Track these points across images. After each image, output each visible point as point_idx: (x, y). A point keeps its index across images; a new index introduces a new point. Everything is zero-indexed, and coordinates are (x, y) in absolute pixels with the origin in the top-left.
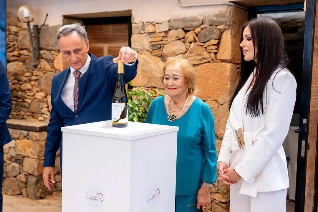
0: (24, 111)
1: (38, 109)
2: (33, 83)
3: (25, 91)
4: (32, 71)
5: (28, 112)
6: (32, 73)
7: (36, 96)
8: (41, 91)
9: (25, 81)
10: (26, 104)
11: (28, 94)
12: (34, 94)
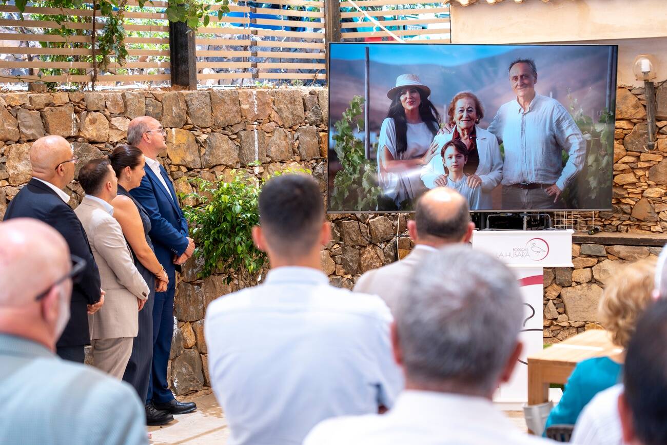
0: (619, 219)
1: (649, 215)
2: (640, 173)
3: (623, 185)
4: (639, 154)
5: (629, 219)
6: (638, 157)
7: (646, 194)
8: (657, 185)
9: (623, 171)
10: (624, 207)
11: (630, 190)
12: (643, 191)
